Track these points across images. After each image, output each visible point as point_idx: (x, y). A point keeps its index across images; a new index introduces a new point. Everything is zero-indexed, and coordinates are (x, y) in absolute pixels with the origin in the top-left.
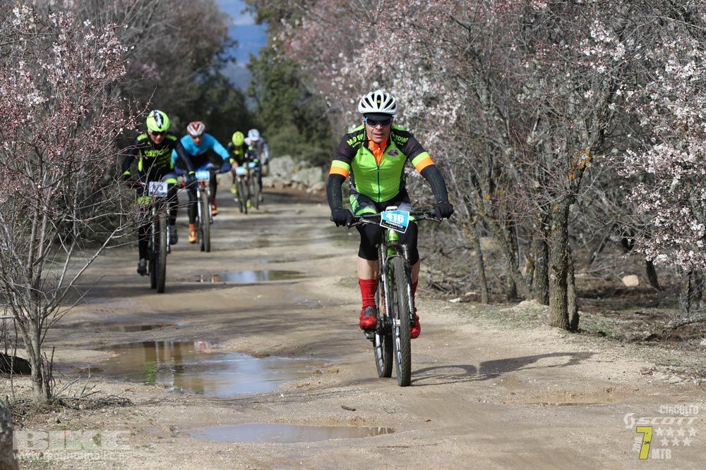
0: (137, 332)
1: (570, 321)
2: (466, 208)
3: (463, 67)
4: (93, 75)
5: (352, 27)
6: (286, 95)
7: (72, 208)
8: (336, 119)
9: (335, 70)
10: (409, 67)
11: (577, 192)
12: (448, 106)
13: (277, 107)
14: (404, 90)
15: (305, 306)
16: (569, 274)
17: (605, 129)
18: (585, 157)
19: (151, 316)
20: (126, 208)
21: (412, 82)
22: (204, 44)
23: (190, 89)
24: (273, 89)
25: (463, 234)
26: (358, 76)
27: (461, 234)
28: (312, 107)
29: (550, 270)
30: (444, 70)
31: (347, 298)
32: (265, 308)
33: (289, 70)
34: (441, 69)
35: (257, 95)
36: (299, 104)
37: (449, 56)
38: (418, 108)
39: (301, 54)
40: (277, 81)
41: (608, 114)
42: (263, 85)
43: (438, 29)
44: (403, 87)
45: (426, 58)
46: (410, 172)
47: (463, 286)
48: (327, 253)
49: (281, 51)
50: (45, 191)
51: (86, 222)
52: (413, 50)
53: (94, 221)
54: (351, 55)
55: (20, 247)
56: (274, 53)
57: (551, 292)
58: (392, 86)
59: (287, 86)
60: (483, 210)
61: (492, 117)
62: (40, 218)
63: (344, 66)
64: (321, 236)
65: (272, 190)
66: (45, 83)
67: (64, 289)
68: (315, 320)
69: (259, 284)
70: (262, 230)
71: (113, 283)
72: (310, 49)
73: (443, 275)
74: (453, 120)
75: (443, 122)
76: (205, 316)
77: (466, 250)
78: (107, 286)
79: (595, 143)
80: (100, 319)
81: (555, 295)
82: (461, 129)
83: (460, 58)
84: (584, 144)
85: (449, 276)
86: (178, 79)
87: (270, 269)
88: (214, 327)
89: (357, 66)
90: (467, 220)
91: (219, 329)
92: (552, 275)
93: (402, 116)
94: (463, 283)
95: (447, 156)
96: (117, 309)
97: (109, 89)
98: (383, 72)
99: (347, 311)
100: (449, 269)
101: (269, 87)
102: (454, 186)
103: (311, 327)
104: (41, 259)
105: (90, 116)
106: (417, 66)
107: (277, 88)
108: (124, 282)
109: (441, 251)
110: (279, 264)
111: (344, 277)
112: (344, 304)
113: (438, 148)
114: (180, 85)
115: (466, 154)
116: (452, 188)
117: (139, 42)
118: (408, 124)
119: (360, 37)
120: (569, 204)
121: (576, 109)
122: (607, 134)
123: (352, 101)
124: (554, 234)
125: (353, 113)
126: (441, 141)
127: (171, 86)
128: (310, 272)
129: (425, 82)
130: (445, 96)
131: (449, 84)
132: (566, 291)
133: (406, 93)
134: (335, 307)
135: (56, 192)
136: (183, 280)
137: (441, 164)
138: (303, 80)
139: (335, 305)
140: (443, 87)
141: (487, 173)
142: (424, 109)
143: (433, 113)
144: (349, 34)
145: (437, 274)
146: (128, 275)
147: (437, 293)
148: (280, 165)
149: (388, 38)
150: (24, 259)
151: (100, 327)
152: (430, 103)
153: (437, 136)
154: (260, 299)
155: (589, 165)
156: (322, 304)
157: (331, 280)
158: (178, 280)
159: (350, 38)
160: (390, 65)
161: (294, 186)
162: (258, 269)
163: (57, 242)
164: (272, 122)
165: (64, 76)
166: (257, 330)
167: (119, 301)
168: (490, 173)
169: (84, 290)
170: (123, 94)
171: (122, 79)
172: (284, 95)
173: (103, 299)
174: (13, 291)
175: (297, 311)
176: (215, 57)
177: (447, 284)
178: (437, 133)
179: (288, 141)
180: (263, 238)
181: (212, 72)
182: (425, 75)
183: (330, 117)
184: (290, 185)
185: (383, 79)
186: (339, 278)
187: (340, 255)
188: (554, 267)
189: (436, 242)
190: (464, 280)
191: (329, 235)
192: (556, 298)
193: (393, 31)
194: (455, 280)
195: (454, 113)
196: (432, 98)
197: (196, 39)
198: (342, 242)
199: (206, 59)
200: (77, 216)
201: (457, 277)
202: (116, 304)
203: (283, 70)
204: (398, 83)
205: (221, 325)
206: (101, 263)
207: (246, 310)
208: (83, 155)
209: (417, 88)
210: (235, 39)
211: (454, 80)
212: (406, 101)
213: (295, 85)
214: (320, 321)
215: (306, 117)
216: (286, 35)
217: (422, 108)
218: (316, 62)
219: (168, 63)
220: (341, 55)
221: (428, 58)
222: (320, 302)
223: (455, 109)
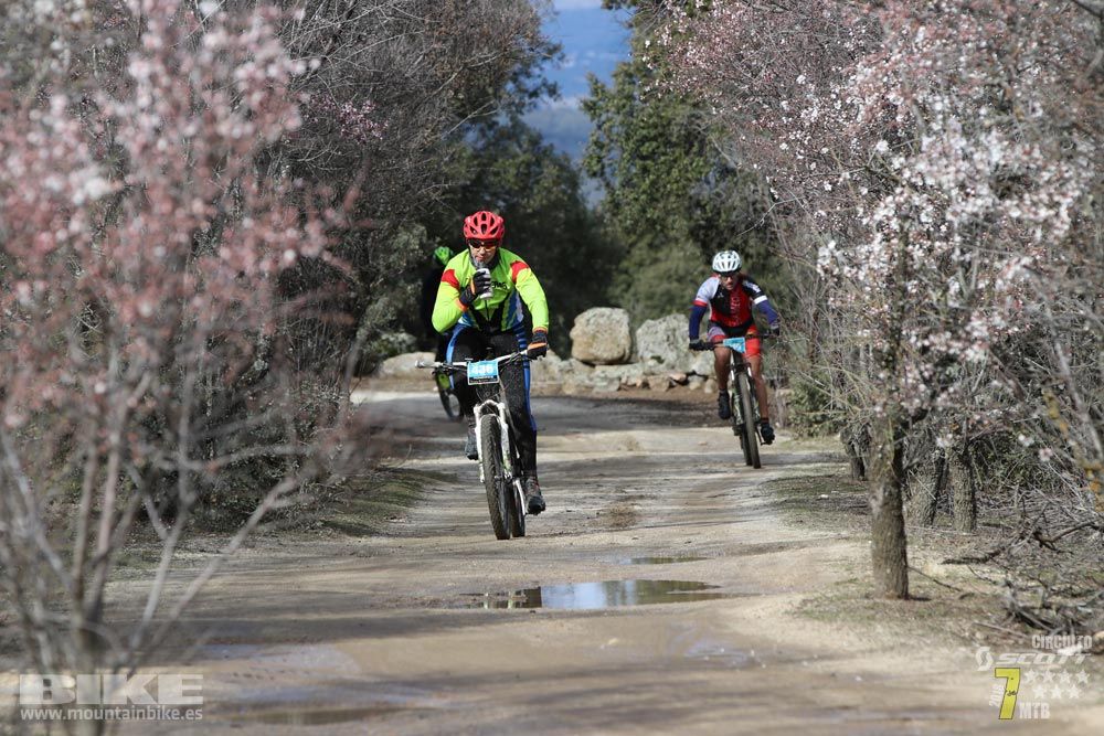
0: (329, 726)
2: (1094, 434)
3: (1088, 106)
4: (223, 128)
5: (827, 14)
6: (675, 173)
7: (177, 437)
8: (790, 227)
9: (789, 115)
10: (961, 105)
12: (1050, 195)
13: (653, 200)
14: (944, 161)
15: (719, 664)
19: (359, 687)
20: (304, 436)
21: (963, 143)
22: (484, 55)
23: (452, 159)
24: (644, 158)
25: (1089, 496)
26: (841, 127)
27: (1085, 496)
28: (736, 200)
30: (1040, 113)
31: (816, 644)
32: (626, 669)
33: (682, 113)
34: (1034, 110)
35: (607, 170)
36: (706, 193)
37: (1053, 79)
38: (979, 202)
39: (710, 78)
40: (654, 139)
42: (624, 151)
43: (1028, 16)
44: (944, 154)
45: (999, 85)
46: (963, 350)
47: (1088, 616)
48: (772, 539)
49: (662, 71)
50: (114, 398)
51: (209, 470)
52: (969, 65)
53: (229, 467)
54: (823, 77)
55: (55, 527)
56: (648, 74)
58: (919, 151)
59: (678, 151)
62: (103, 460)
63: (809, 103)
64: (758, 501)
65: (643, 394)
66: (115, 149)
67: (158, 626)
68: (742, 695)
69: (613, 613)
70: (619, 489)
71: (276, 610)
72: (729, 66)
73: (1041, 590)
74: (1062, 228)
75: (1039, 234)
76: (487, 687)
77: (1097, 533)
78: (259, 619)
80: (244, 696)
82: (1083, 250)
83: (1078, 83)
85: (1057, 593)
86: (423, 136)
87: (639, 577)
88: (504, 713)
89: (838, 105)
90: (1096, 464)
91: (518, 716)
93: (944, 221)
94: (1090, 610)
95: (1049, 313)
96: (283, 672)
97: (263, 159)
98: (899, 118)
99: (816, 676)
100: (1055, 577)
101: (637, 155)
102: (1066, 383)
103: (734, 712)
104: (105, 558)
105: (218, 224)
106: (979, 103)
107: (652, 156)
108: (298, 610)
109: (1037, 535)
110: (656, 567)
111: (809, 596)
112: (811, 659)
113: (1028, 295)
114: (427, 151)
115: (1094, 308)
116: (1061, 387)
117: (332, 50)
118: (958, 239)
119: (845, 36)
123: (828, 187)
125: (828, 213)
126: (1034, 280)
127: (406, 155)
128: (729, 585)
129: (995, 142)
130: (1044, 174)
131: (1055, 145)
133: (952, 169)
134: (791, 667)
135: (141, 401)
136: (435, 603)
137: (1037, 332)
138: (713, 137)
139: (790, 661)
140: (1037, 153)
142: (994, 204)
143: (1015, 214)
144: (821, 31)
145: (1026, 589)
146: (309, 593)
147: (1027, 633)
148: (661, 336)
149: (907, 39)
150: (66, 555)
151: (242, 713)
152: (1008, 189)
153: (1025, 266)
154: (616, 646)
156: (759, 660)
157: (780, 603)
158: (423, 604)
159: (822, 38)
160: (915, 102)
161: (694, 383)
162: (609, 579)
163: (142, 515)
164: (641, 236)
165: (158, 131)
166: (606, 719)
167: (288, 653)
169: (204, 627)
170: (294, 173)
171: (294, 136)
172: (669, 173)
173: (249, 649)
174: (40, 628)
175: (700, 676)
176: (510, 86)
177: (1052, 613)
178: (1026, 260)
179: (680, 280)
180: (622, 506)
181: (503, 120)
182: (999, 124)
183: (779, 222)
184: (685, 383)
185: (900, 133)
186: (798, 598)
187: (802, 545)
189: (1024, 514)
190: (1092, 604)
191: (775, 498)
193: (921, 22)
194: (1071, 603)
195: (1064, 213)
196: (1015, 179)
197: (465, 44)
198: (805, 515)
199: (490, 91)
200: (191, 456)
201: (1074, 596)
202: (279, 660)
203: (669, 113)
204: (933, 144)
205: (523, 709)
206: (245, 565)
207: (581, 674)
208: (203, 314)
209: (976, 156)
210: (555, 41)
211: (1066, 134)
212: (952, 185)
213: (695, 149)
214: (753, 700)
215: (722, 223)
216: (674, 33)
217: (989, 201)
218: (744, 96)
219: (399, 100)
220: (801, 79)
221: (1005, 84)
222: (753, 653)
223: (1066, 202)
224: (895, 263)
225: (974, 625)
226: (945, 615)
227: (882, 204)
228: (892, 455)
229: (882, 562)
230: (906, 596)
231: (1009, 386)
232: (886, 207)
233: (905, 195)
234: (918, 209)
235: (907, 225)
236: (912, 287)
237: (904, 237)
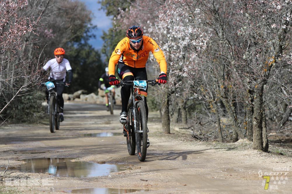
1: (264, 147)
2: (211, 93)
3: (210, 18)
9: (145, 30)
11: (268, 78)
12: (202, 40)
16: (263, 122)
17: (282, 45)
18: (272, 60)
22: (78, 22)
26: (157, 33)
29: (254, 119)
41: (284, 37)
44: (178, 30)
49: (118, 25)
57: (254, 131)
60: (220, 94)
61: (225, 44)
63: (150, 28)
74: (205, 47)
79: (277, 53)
81: (256, 133)
84: (271, 53)
89: (157, 28)
90: (211, 100)
92: (254, 122)
109: (200, 123)
120: (264, 84)
121: (267, 35)
122: (283, 48)
124: (255, 100)
129: (190, 28)
130: (201, 35)
132: (262, 130)
141: (222, 74)
142: (190, 42)
147: (196, 140)
155: (274, 64)
168: (224, 74)
177: (202, 136)
178: (196, 54)
188: (255, 118)
192: (256, 134)
195: (205, 44)
197: (74, 19)
209: (186, 31)
216: (121, 16)
220: (148, 22)
221: (192, 16)
223: (205, 41)
224: (168, 58)
225: (184, 138)
226: (178, 137)
227: (165, 45)
228: (167, 102)
229: (164, 125)
230: (170, 133)
231: (192, 82)
232: (166, 46)
233: (170, 43)
234: (173, 46)
235: (170, 49)
236: (171, 64)
237: (170, 52)
